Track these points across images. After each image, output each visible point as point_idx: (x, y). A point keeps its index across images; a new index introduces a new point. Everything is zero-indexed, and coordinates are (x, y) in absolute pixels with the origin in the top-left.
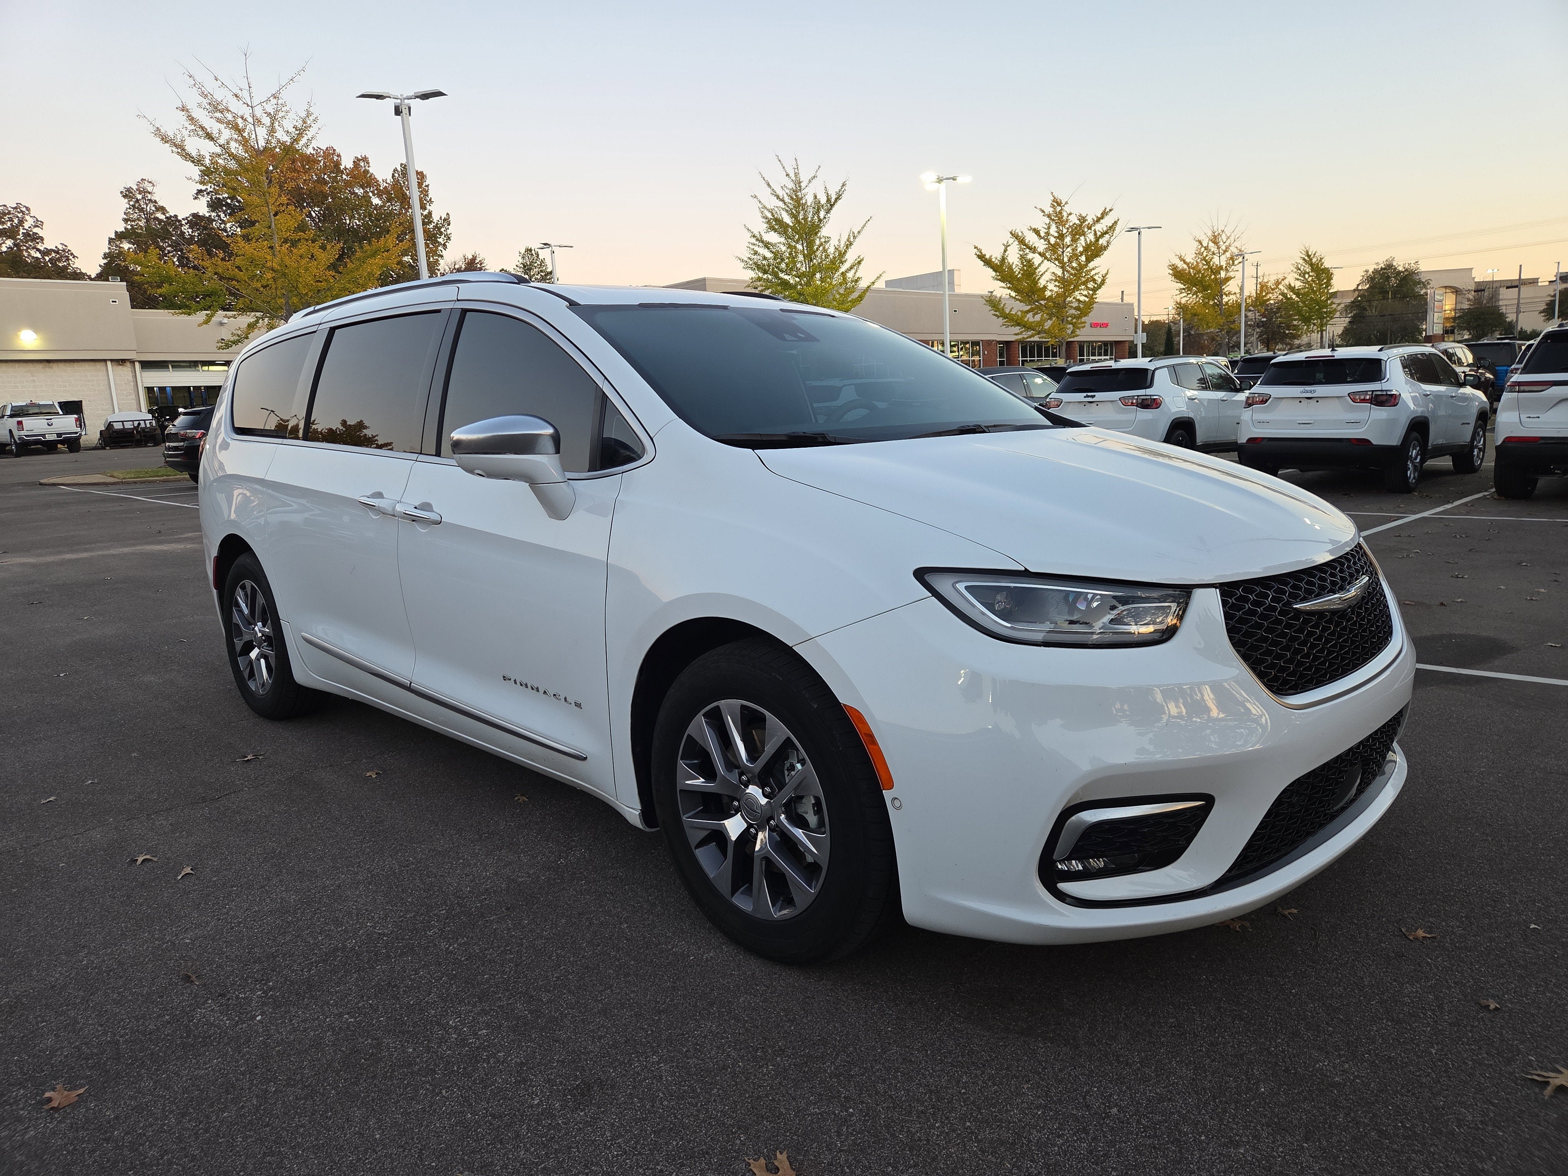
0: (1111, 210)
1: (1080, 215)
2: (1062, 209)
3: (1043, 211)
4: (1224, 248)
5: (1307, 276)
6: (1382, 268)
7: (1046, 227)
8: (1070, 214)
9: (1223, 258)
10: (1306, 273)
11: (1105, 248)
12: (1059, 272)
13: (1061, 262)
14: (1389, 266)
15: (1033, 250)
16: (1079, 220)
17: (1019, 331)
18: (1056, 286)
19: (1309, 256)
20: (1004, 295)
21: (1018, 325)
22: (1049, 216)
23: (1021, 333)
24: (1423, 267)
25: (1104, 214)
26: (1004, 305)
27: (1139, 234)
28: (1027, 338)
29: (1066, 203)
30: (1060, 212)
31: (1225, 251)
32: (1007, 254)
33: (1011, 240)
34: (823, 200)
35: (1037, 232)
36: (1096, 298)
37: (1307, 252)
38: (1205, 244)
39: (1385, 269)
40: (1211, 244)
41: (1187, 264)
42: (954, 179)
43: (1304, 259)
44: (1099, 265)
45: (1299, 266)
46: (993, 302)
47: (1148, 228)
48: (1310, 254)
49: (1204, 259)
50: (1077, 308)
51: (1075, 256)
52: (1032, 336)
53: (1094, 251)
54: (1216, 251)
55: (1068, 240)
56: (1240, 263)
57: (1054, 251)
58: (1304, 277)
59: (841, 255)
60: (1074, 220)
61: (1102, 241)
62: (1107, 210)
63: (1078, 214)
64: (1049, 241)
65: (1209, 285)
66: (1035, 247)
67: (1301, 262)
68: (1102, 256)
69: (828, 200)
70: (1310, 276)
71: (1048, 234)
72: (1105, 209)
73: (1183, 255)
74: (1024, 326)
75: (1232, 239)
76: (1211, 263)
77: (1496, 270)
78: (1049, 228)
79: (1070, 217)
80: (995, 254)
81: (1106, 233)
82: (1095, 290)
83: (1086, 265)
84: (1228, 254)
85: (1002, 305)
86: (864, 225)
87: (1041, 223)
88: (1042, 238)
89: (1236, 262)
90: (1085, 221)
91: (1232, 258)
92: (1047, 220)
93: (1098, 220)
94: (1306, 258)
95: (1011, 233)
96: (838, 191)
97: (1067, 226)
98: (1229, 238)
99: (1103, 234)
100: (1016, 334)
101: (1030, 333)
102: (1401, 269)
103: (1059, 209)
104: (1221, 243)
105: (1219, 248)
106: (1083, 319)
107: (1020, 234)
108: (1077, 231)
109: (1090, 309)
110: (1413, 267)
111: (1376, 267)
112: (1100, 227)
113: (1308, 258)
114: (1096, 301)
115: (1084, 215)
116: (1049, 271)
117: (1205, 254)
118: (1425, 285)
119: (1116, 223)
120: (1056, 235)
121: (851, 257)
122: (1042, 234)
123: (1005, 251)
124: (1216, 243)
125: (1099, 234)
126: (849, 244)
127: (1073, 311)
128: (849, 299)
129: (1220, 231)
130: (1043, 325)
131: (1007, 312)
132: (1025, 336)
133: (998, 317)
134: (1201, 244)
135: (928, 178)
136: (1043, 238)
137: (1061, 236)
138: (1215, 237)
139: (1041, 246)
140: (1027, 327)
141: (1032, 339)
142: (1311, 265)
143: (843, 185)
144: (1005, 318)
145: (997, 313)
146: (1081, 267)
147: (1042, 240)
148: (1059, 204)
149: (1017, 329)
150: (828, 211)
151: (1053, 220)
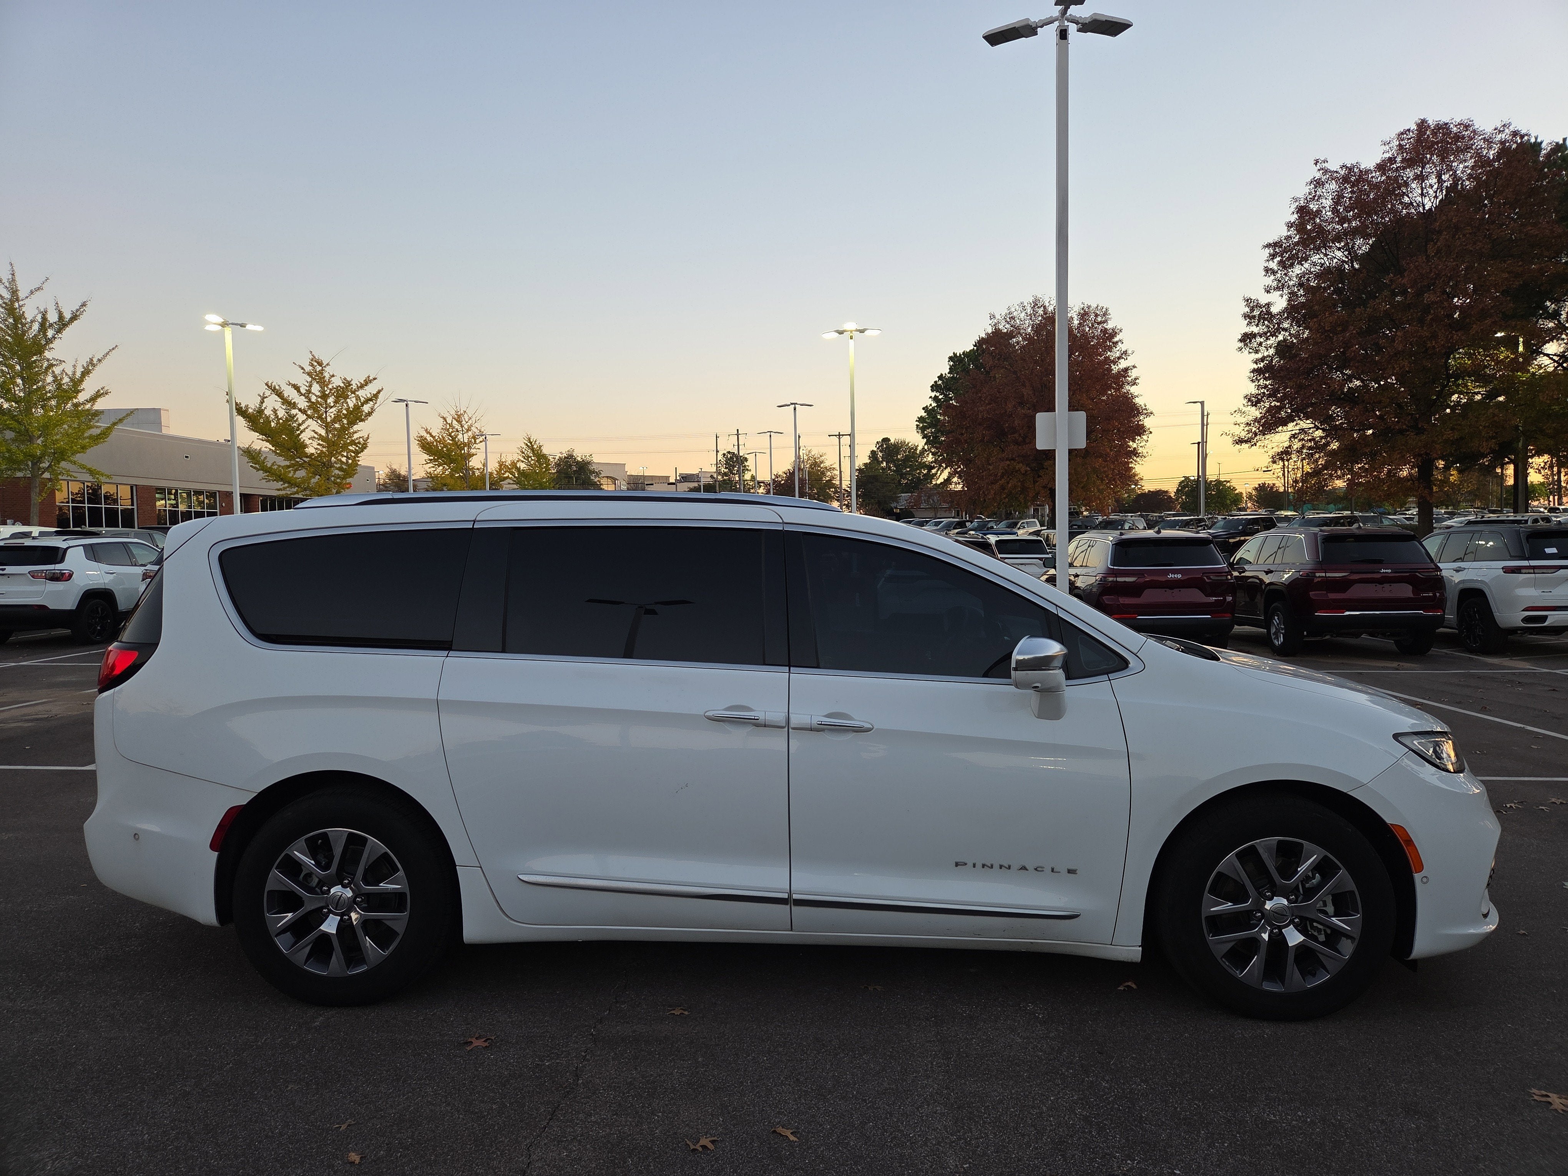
0: (375, 379)
1: (345, 379)
2: (322, 370)
3: (303, 369)
4: (466, 427)
5: (530, 459)
6: (565, 457)
7: (307, 385)
8: (333, 376)
9: (466, 436)
10: (529, 457)
11: (370, 414)
12: (323, 432)
13: (324, 420)
14: (570, 456)
15: (293, 405)
16: (344, 383)
17: (282, 487)
18: (319, 444)
19: (531, 443)
20: (263, 449)
21: (282, 480)
22: (309, 374)
23: (284, 489)
24: (596, 459)
25: (368, 382)
26: (265, 458)
27: (407, 405)
28: (291, 494)
29: (328, 364)
30: (321, 372)
31: (468, 430)
32: (264, 405)
33: (268, 393)
34: (53, 317)
35: (296, 388)
36: (359, 461)
37: (529, 439)
38: (449, 421)
39: (567, 458)
40: (455, 422)
41: (434, 437)
42: (243, 326)
43: (527, 445)
44: (361, 430)
45: (524, 450)
46: (251, 455)
47: (415, 402)
48: (532, 441)
49: (450, 435)
50: (340, 469)
51: (337, 419)
52: (297, 493)
53: (356, 416)
54: (460, 428)
55: (331, 400)
56: (481, 442)
57: (315, 410)
58: (528, 460)
59: (76, 384)
60: (337, 382)
61: (366, 408)
62: (371, 378)
63: (343, 378)
64: (310, 400)
65: (456, 459)
66: (294, 402)
67: (525, 447)
68: (366, 421)
69: (61, 317)
70: (532, 460)
71: (309, 392)
72: (369, 377)
73: (429, 429)
74: (289, 483)
75: (473, 419)
76: (457, 439)
77: (645, 468)
78: (310, 386)
79: (332, 379)
80: (251, 403)
81: (371, 400)
82: (357, 453)
83: (348, 429)
84: (470, 433)
85: (262, 458)
86: (107, 354)
87: (302, 380)
88: (302, 394)
89: (478, 441)
90: (350, 385)
91: (474, 438)
92: (309, 379)
93: (362, 386)
94: (529, 444)
95: (267, 384)
96: (74, 310)
97: (330, 386)
98: (470, 418)
99: (367, 401)
100: (278, 490)
101: (295, 489)
102: (579, 459)
103: (319, 368)
104: (464, 422)
105: (462, 426)
106: (348, 480)
107: (277, 387)
108: (342, 393)
109: (354, 470)
110: (588, 459)
111: (561, 456)
112: (363, 394)
113: (530, 444)
114: (359, 463)
115: (349, 379)
116: (309, 428)
117: (451, 430)
118: (598, 474)
119: (379, 392)
120: (319, 394)
121: (89, 388)
122: (303, 391)
123: (262, 402)
124: (459, 422)
125: (362, 399)
126: (86, 373)
127: (337, 472)
128: (86, 435)
129: (462, 412)
130: (309, 483)
131: (269, 466)
132: (289, 493)
133: (258, 470)
134: (446, 421)
135: (213, 321)
136: (304, 395)
137: (324, 397)
138: (459, 416)
139: (302, 403)
140: (291, 483)
141: (296, 496)
142: (533, 450)
143: (84, 305)
144: (266, 471)
145: (257, 466)
146: (343, 429)
147: (303, 397)
148: (320, 364)
149: (279, 485)
150: (59, 331)
151: (315, 379)
